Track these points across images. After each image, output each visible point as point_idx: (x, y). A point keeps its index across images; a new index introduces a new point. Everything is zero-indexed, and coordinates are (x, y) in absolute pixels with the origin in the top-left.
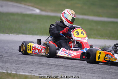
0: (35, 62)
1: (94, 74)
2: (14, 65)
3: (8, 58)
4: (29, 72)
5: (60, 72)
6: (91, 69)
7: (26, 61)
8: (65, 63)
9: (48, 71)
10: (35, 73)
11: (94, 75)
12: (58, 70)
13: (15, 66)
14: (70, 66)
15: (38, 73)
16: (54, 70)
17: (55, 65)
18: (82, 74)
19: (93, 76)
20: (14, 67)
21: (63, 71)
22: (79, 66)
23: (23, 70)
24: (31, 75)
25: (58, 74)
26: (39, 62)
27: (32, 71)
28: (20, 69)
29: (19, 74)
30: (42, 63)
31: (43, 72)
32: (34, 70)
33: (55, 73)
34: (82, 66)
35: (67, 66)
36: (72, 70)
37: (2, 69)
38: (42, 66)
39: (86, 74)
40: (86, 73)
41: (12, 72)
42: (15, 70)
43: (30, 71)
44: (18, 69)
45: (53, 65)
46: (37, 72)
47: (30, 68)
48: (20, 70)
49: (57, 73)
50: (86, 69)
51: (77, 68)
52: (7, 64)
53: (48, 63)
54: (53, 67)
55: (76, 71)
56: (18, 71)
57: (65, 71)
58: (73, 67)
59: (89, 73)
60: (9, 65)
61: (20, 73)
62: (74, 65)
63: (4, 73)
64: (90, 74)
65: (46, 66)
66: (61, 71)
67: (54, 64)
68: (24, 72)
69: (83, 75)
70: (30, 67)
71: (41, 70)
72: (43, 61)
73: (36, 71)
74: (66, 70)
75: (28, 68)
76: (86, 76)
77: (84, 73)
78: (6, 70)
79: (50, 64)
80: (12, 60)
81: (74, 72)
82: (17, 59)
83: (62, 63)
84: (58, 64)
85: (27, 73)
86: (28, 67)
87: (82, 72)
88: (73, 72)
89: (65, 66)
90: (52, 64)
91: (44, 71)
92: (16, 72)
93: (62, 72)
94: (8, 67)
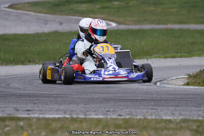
0: (113, 99)
1: (200, 107)
2: (82, 105)
3: (73, 96)
4: (104, 114)
5: (150, 109)
6: (195, 101)
7: (99, 98)
8: (156, 96)
9: (132, 110)
10: (113, 114)
11: (199, 109)
12: (146, 107)
13: (83, 107)
14: (165, 99)
15: (117, 114)
16: (141, 107)
17: (142, 100)
18: (181, 108)
19: (199, 111)
20: (82, 109)
21: (154, 107)
22: (177, 98)
23: (94, 111)
24: (107, 118)
25: (147, 112)
26: (118, 98)
27: (108, 111)
28: (90, 110)
29: (89, 118)
30: (123, 99)
31: (125, 112)
32: (112, 110)
33: (142, 112)
34: (181, 98)
35: (160, 100)
36: (167, 104)
37: (65, 113)
38: (122, 103)
39: (188, 109)
40: (188, 107)
41: (80, 116)
42: (83, 112)
43: (106, 113)
44: (87, 111)
45: (139, 100)
46: (115, 113)
47: (105, 108)
48: (90, 113)
49: (145, 111)
50: (188, 101)
51: (174, 101)
52: (71, 106)
53: (132, 98)
54: (138, 103)
55: (173, 106)
56: (88, 113)
57: (156, 108)
58: (168, 100)
59: (192, 106)
60: (75, 106)
61: (91, 117)
62: (169, 98)
63: (67, 118)
64: (194, 108)
65: (129, 103)
66: (151, 107)
67: (140, 98)
68: (96, 115)
69: (183, 110)
70: (105, 106)
71: (122, 110)
72: (124, 96)
73: (114, 111)
74: (158, 106)
75: (103, 109)
76: (187, 112)
77: (186, 108)
78: (70, 115)
79: (135, 99)
80: (79, 98)
81: (170, 108)
82: (86, 97)
83: (151, 96)
84: (146, 98)
85: (101, 115)
86: (102, 107)
87: (182, 106)
88: (168, 108)
89: (157, 100)
90: (137, 100)
91: (125, 110)
92: (85, 115)
93: (152, 109)
94: (74, 109)
